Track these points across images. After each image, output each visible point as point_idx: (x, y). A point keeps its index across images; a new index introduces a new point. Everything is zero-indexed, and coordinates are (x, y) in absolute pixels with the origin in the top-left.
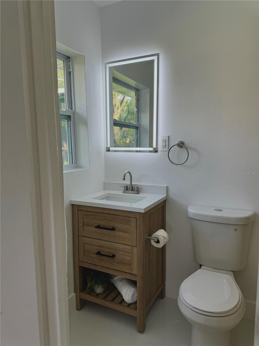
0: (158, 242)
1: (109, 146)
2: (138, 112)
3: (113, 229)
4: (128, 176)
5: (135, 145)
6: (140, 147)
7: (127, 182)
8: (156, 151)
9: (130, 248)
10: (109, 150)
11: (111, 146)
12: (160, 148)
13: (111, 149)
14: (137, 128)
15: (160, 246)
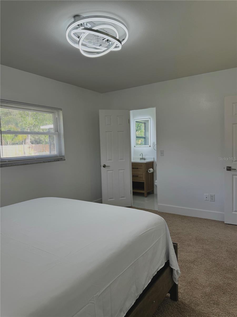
0: (150, 171)
1: (135, 145)
2: (145, 132)
3: (138, 168)
4: (141, 155)
5: (144, 144)
6: (146, 145)
7: (141, 157)
8: (150, 147)
9: (142, 173)
10: (135, 147)
11: (136, 145)
12: (151, 146)
13: (136, 146)
14: (145, 138)
15: (151, 172)
